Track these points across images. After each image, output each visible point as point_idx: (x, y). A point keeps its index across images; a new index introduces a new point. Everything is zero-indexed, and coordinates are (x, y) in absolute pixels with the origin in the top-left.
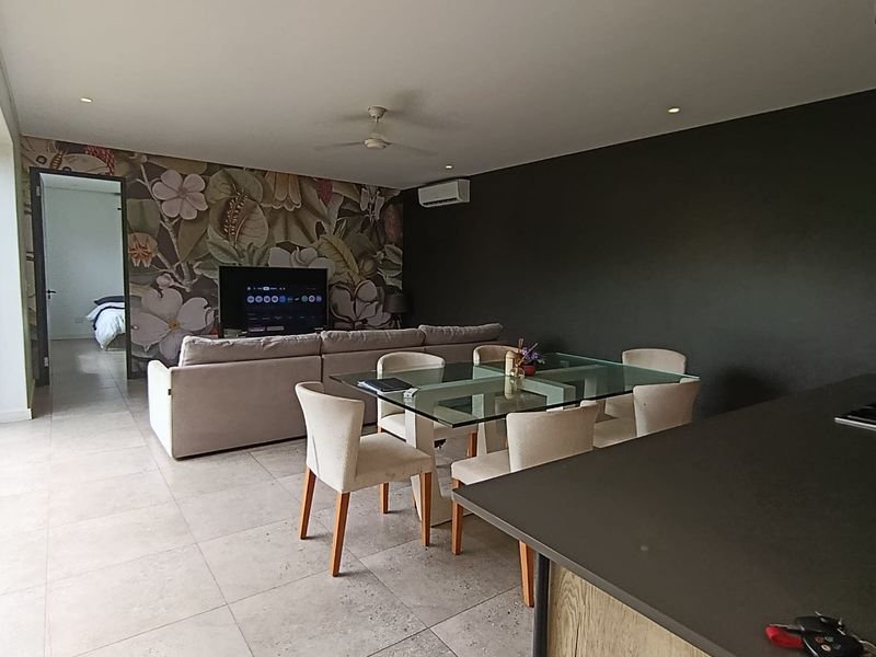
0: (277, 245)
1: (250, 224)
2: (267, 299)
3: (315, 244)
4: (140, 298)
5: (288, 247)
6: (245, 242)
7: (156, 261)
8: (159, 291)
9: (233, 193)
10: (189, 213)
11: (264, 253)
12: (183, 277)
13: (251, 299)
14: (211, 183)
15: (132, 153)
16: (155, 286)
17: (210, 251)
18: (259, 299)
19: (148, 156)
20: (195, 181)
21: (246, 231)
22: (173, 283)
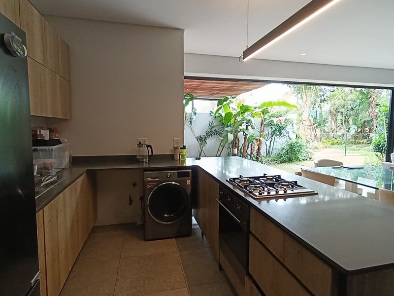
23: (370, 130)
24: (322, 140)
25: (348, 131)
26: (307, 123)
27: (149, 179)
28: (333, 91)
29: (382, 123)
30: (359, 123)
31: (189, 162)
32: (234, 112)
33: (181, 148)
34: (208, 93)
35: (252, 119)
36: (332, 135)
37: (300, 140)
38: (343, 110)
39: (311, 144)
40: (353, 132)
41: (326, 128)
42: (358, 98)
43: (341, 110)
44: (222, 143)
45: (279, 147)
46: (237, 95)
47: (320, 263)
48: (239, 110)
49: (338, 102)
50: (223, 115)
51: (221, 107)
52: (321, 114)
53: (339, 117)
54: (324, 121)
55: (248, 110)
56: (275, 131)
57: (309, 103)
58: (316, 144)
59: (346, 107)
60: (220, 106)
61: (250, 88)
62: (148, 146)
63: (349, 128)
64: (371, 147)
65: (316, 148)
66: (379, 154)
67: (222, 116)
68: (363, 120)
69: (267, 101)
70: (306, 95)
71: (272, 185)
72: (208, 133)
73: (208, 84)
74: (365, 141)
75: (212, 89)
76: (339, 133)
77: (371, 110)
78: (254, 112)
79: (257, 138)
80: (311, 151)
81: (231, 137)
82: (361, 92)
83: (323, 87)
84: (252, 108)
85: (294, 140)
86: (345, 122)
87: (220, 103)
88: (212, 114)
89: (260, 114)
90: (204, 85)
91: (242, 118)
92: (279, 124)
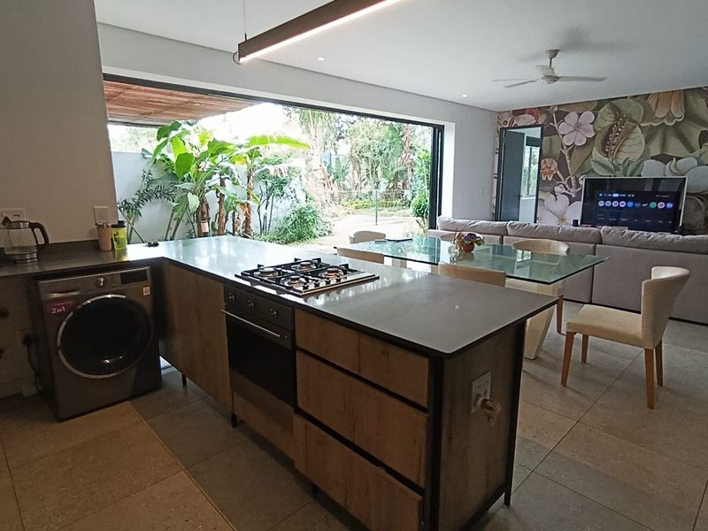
0: (652, 158)
1: (629, 142)
2: (615, 204)
3: (697, 153)
4: (544, 201)
5: (664, 158)
6: (622, 158)
7: (556, 176)
8: (556, 196)
9: (617, 119)
10: (580, 141)
11: (638, 166)
12: (571, 187)
13: (601, 204)
14: (599, 116)
15: (549, 107)
16: (553, 193)
17: (593, 166)
18: (608, 203)
19: (559, 106)
20: (588, 116)
21: (624, 149)
22: (564, 191)
23: (404, 184)
24: (342, 202)
25: (377, 188)
26: (319, 175)
27: (55, 295)
28: (353, 123)
29: (422, 174)
30: (391, 174)
31: (136, 253)
32: (196, 153)
33: (113, 226)
34: (137, 112)
35: (232, 166)
36: (355, 193)
37: (312, 203)
38: (368, 154)
39: (327, 209)
40: (383, 188)
41: (346, 183)
42: (387, 135)
43: (365, 155)
44: (176, 214)
45: (281, 216)
46: (197, 119)
47: (412, 357)
48: (205, 148)
49: (362, 142)
50: (173, 158)
51: (166, 142)
52: (338, 159)
53: (364, 166)
54: (343, 171)
55: (226, 149)
56: (271, 189)
57: (320, 140)
58: (334, 208)
59: (372, 149)
60: (163, 140)
61: (225, 109)
62: (33, 226)
63: (378, 183)
64: (411, 210)
65: (335, 215)
66: (420, 219)
67: (168, 160)
68: (395, 170)
69: (259, 134)
70: (315, 127)
71: (314, 274)
72: (142, 195)
73: (137, 93)
74: (399, 201)
75: (146, 103)
76: (365, 191)
77: (404, 156)
78: (235, 154)
79: (244, 201)
80: (331, 220)
81: (194, 201)
82: (392, 128)
83: (337, 115)
84: (231, 147)
85: (304, 204)
86: (372, 172)
87: (163, 132)
88: (147, 156)
89: (245, 158)
90: (129, 95)
91: (212, 164)
92: (279, 175)
